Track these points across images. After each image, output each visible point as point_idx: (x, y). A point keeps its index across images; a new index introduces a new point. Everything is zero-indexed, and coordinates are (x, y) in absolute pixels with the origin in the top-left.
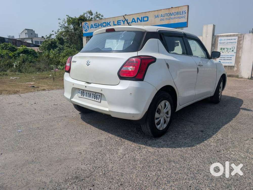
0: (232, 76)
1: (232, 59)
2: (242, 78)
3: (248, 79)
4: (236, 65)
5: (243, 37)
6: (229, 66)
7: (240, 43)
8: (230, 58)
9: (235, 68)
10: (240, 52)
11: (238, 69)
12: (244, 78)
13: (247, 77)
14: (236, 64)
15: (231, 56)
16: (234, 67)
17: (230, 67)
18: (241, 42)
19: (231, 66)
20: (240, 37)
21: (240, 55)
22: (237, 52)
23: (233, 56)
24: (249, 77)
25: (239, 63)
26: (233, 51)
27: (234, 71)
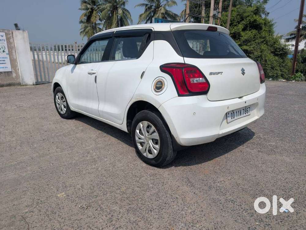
0: (13, 84)
1: (7, 63)
2: (26, 85)
3: (34, 85)
4: (13, 71)
5: (12, 34)
6: (5, 72)
7: (10, 42)
8: (3, 61)
9: (13, 74)
10: (13, 54)
11: (17, 75)
12: (29, 85)
13: (32, 83)
14: (13, 68)
15: (4, 58)
16: (11, 72)
17: (6, 74)
18: (11, 40)
19: (8, 72)
20: (8, 34)
21: (15, 57)
22: (10, 53)
23: (6, 58)
24: (33, 83)
25: (16, 67)
26: (5, 52)
27: (13, 78)
